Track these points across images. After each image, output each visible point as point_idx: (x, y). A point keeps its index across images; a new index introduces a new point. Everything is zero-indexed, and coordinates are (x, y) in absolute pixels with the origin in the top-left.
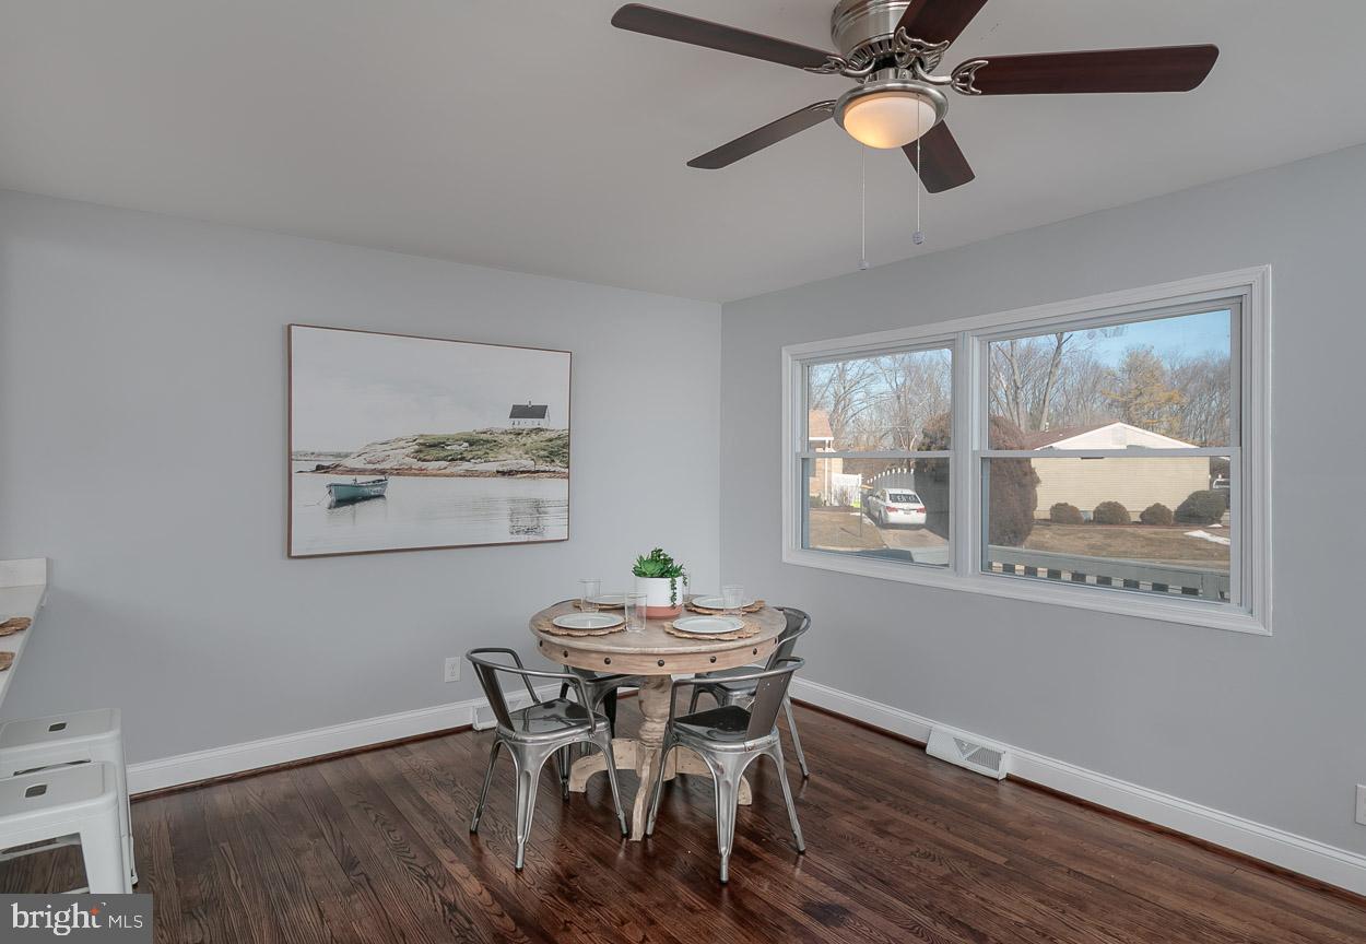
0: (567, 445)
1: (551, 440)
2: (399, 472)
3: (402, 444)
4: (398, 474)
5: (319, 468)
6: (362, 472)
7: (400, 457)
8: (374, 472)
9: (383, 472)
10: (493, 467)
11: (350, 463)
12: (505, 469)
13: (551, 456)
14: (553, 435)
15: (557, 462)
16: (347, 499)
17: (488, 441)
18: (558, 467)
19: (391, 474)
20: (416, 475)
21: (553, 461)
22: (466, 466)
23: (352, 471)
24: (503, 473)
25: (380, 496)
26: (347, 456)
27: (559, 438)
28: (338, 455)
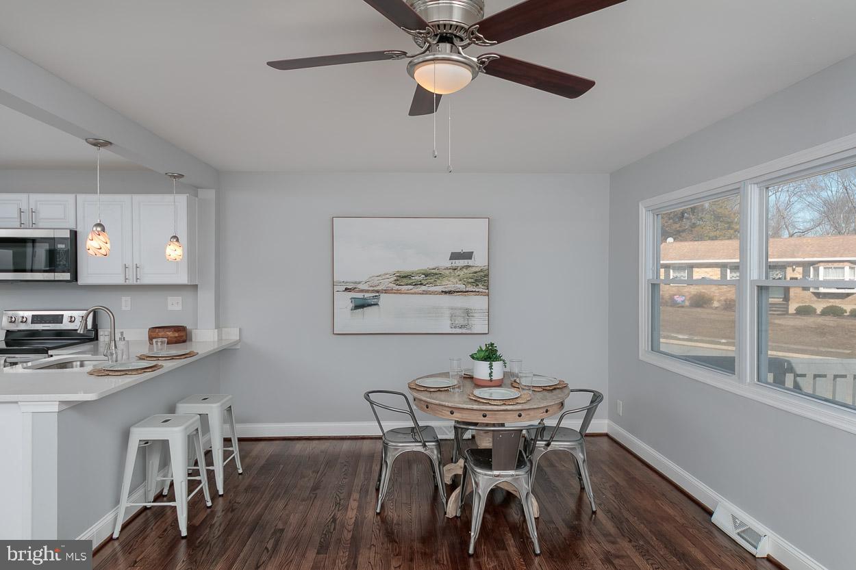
0: (487, 275)
1: (476, 273)
2: (386, 291)
3: (388, 276)
4: (386, 293)
5: (346, 289)
6: (367, 291)
7: (387, 283)
8: (373, 291)
9: (378, 292)
10: (439, 289)
11: (361, 287)
12: (447, 290)
13: (476, 282)
14: (477, 269)
15: (480, 286)
16: (360, 305)
17: (436, 274)
18: (481, 288)
19: (382, 293)
20: (395, 293)
21: (477, 285)
22: (423, 288)
23: (362, 291)
24: (446, 293)
25: (376, 304)
26: (359, 283)
27: (481, 271)
28: (356, 283)
